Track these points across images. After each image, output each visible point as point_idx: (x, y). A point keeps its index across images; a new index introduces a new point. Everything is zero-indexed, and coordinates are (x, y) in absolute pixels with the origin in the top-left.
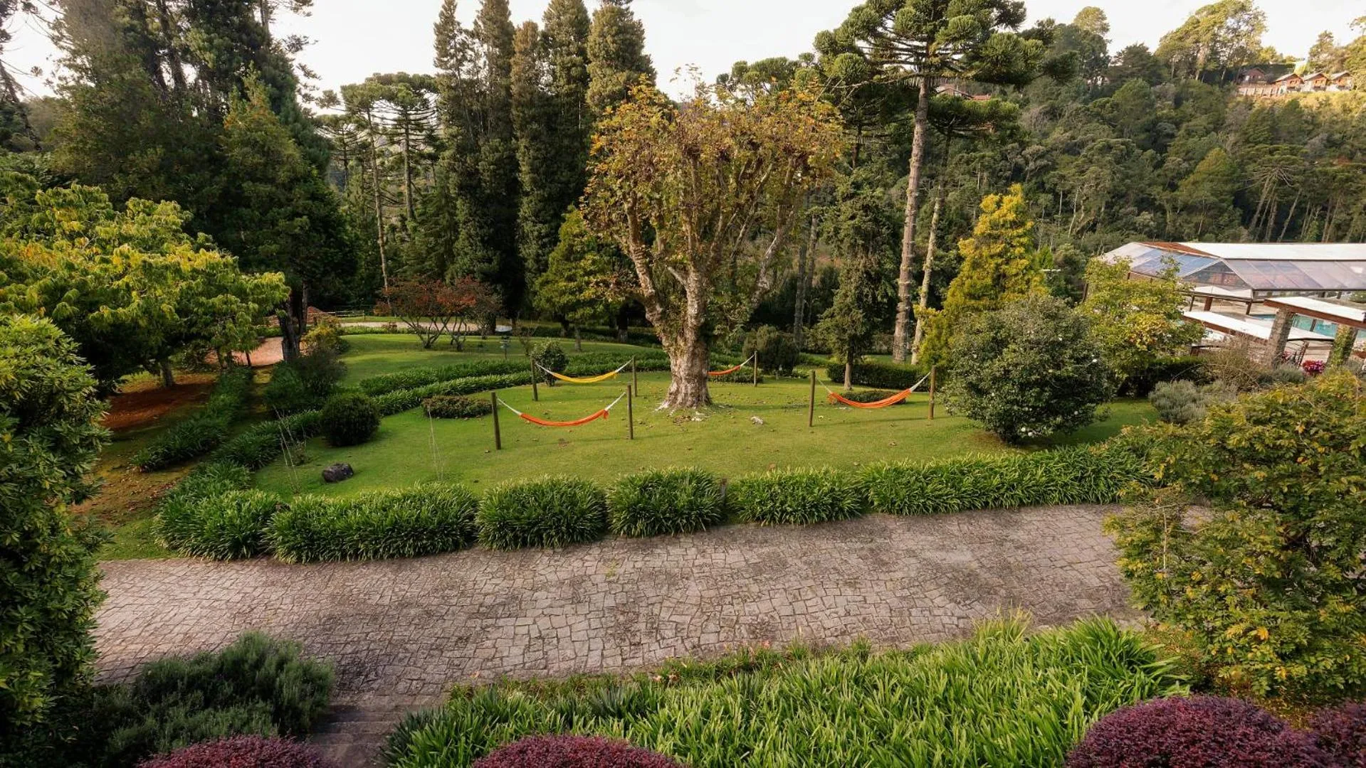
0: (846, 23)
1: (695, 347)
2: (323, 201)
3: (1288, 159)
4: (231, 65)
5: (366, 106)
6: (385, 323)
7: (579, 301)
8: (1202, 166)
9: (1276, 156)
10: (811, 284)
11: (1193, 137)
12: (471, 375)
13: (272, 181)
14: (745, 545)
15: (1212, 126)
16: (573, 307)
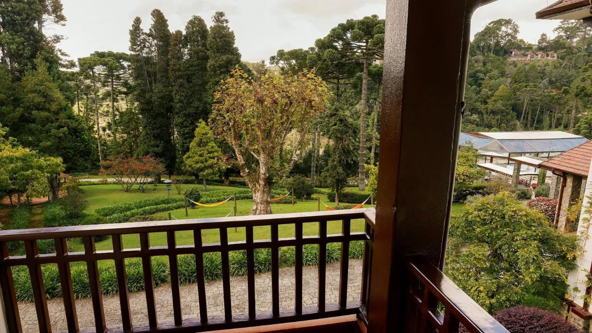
0: (329, 35)
1: (264, 188)
2: (74, 119)
3: (533, 90)
4: (24, 51)
5: (92, 68)
6: (101, 179)
7: (205, 166)
8: (497, 93)
9: (528, 89)
10: (319, 153)
11: (492, 80)
12: (152, 205)
13: (48, 110)
14: (290, 276)
15: (500, 75)
16: (202, 170)
